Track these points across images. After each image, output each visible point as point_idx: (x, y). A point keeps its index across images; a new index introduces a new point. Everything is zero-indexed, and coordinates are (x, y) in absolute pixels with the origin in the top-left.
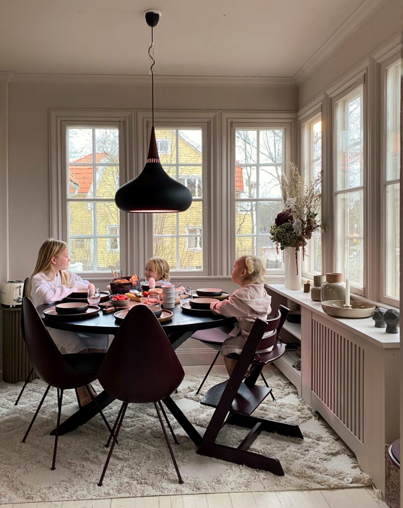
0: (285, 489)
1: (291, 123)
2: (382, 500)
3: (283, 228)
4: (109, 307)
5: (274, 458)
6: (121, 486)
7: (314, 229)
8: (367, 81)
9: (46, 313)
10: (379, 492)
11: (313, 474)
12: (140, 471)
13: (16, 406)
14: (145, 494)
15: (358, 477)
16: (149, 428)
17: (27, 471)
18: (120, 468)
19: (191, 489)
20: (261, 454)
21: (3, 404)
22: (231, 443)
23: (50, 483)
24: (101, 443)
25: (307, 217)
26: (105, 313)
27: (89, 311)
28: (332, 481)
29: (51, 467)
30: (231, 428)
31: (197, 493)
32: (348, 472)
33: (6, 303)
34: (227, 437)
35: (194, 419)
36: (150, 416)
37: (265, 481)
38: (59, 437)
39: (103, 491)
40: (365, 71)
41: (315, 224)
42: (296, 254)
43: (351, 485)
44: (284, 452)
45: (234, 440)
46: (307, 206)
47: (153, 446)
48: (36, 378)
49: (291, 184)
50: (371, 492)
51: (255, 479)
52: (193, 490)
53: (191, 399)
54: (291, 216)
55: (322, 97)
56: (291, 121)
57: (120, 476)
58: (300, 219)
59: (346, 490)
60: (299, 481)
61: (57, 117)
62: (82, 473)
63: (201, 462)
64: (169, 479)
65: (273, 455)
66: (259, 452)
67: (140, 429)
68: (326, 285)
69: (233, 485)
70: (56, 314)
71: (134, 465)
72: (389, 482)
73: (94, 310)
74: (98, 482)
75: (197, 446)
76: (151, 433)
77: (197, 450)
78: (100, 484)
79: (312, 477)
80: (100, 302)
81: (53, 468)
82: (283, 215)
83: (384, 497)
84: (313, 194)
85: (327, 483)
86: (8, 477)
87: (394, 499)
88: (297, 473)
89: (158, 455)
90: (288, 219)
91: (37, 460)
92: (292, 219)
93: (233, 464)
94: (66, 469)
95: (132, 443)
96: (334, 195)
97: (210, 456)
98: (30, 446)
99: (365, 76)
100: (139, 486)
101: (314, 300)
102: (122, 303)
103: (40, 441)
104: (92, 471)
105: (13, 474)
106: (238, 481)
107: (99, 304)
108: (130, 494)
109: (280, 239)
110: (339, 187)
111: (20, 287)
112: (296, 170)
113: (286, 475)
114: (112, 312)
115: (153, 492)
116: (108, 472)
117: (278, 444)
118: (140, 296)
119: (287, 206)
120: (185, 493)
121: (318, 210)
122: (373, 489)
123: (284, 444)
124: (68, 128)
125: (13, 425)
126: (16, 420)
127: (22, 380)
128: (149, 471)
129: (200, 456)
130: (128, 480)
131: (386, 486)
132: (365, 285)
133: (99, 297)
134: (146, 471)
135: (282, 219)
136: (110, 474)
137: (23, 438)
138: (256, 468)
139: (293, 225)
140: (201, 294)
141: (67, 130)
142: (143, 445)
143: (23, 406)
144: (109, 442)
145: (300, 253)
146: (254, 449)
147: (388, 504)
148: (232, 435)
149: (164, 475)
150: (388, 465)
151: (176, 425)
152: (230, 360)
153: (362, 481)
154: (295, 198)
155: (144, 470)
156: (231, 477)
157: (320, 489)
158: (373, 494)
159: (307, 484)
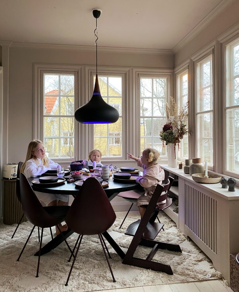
0: (174, 283)
1: (170, 75)
2: (228, 287)
3: (167, 133)
4: (71, 179)
5: (166, 264)
6: (79, 285)
7: (185, 133)
8: (215, 52)
9: (33, 182)
10: (227, 282)
11: (189, 273)
12: (90, 276)
13: (13, 239)
14: (94, 290)
15: (214, 273)
16: (93, 250)
17: (21, 279)
18: (77, 274)
19: (120, 285)
20: (159, 262)
21: (4, 238)
22: (142, 256)
23: (36, 285)
24: (66, 260)
25: (181, 127)
26: (68, 182)
27: (59, 181)
28: (200, 276)
29: (36, 275)
30: (141, 248)
31: (124, 287)
32: (209, 271)
33: (7, 177)
34: (139, 253)
35: (119, 243)
36: (93, 242)
37: (162, 278)
38: (41, 257)
39: (69, 289)
40: (213, 47)
41: (185, 130)
42: (175, 147)
43: (211, 279)
44: (172, 261)
45: (143, 254)
46: (180, 121)
47: (96, 260)
48: (24, 221)
49: (171, 109)
50: (222, 282)
51: (157, 277)
52: (122, 286)
53: (117, 231)
54: (172, 126)
55: (189, 61)
56: (170, 74)
57: (78, 279)
58: (177, 128)
59: (208, 282)
60: (181, 277)
61: (38, 68)
62: (55, 279)
63: (125, 269)
64: (108, 280)
65: (166, 263)
66: (158, 261)
67: (88, 250)
68: (193, 165)
69: (145, 282)
70: (39, 183)
71: (86, 272)
72: (233, 276)
73: (62, 181)
74: (65, 284)
75: (122, 259)
76: (95, 252)
77: (122, 262)
78: (66, 285)
79: (189, 275)
80: (65, 176)
81: (37, 276)
82: (167, 125)
83: (229, 284)
84: (184, 114)
85: (197, 278)
86: (9, 283)
87: (235, 286)
88: (180, 273)
89: (100, 265)
90: (170, 128)
91: (27, 272)
92: (172, 128)
93: (144, 269)
94: (45, 276)
95: (84, 259)
96: (195, 114)
97: (130, 265)
98: (23, 263)
99: (213, 50)
100: (90, 285)
101: (185, 173)
102: (78, 176)
103: (28, 260)
104: (61, 277)
105: (12, 281)
106: (147, 279)
107: (65, 177)
108: (85, 290)
109: (166, 139)
110: (198, 111)
111: (15, 167)
112: (174, 101)
113: (174, 274)
114: (73, 182)
115: (98, 288)
116: (71, 277)
117: (168, 256)
118: (88, 172)
119: (170, 120)
120: (117, 288)
121: (186, 123)
122: (223, 280)
123: (172, 256)
124: (44, 74)
125: (11, 251)
126: (13, 247)
127: (15, 223)
128: (95, 275)
129: (124, 265)
130: (83, 281)
131: (231, 278)
132: (214, 165)
133: (64, 173)
134: (93, 275)
135: (167, 128)
136: (72, 278)
137: (17, 258)
138: (157, 271)
139: (173, 131)
140: (123, 170)
141: (44, 76)
142: (90, 259)
143: (17, 239)
144: (70, 258)
145: (177, 147)
146: (155, 259)
147: (232, 289)
148: (142, 252)
149: (104, 277)
150: (231, 266)
151: (109, 247)
152: (142, 209)
153: (217, 276)
154: (174, 116)
155: (92, 275)
156: (143, 277)
157: (194, 282)
158: (223, 283)
159: (186, 279)
